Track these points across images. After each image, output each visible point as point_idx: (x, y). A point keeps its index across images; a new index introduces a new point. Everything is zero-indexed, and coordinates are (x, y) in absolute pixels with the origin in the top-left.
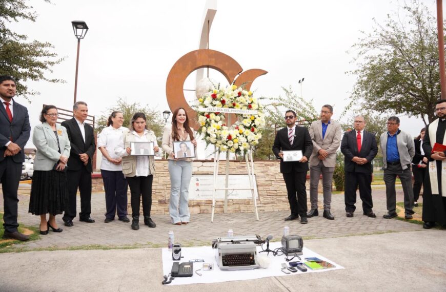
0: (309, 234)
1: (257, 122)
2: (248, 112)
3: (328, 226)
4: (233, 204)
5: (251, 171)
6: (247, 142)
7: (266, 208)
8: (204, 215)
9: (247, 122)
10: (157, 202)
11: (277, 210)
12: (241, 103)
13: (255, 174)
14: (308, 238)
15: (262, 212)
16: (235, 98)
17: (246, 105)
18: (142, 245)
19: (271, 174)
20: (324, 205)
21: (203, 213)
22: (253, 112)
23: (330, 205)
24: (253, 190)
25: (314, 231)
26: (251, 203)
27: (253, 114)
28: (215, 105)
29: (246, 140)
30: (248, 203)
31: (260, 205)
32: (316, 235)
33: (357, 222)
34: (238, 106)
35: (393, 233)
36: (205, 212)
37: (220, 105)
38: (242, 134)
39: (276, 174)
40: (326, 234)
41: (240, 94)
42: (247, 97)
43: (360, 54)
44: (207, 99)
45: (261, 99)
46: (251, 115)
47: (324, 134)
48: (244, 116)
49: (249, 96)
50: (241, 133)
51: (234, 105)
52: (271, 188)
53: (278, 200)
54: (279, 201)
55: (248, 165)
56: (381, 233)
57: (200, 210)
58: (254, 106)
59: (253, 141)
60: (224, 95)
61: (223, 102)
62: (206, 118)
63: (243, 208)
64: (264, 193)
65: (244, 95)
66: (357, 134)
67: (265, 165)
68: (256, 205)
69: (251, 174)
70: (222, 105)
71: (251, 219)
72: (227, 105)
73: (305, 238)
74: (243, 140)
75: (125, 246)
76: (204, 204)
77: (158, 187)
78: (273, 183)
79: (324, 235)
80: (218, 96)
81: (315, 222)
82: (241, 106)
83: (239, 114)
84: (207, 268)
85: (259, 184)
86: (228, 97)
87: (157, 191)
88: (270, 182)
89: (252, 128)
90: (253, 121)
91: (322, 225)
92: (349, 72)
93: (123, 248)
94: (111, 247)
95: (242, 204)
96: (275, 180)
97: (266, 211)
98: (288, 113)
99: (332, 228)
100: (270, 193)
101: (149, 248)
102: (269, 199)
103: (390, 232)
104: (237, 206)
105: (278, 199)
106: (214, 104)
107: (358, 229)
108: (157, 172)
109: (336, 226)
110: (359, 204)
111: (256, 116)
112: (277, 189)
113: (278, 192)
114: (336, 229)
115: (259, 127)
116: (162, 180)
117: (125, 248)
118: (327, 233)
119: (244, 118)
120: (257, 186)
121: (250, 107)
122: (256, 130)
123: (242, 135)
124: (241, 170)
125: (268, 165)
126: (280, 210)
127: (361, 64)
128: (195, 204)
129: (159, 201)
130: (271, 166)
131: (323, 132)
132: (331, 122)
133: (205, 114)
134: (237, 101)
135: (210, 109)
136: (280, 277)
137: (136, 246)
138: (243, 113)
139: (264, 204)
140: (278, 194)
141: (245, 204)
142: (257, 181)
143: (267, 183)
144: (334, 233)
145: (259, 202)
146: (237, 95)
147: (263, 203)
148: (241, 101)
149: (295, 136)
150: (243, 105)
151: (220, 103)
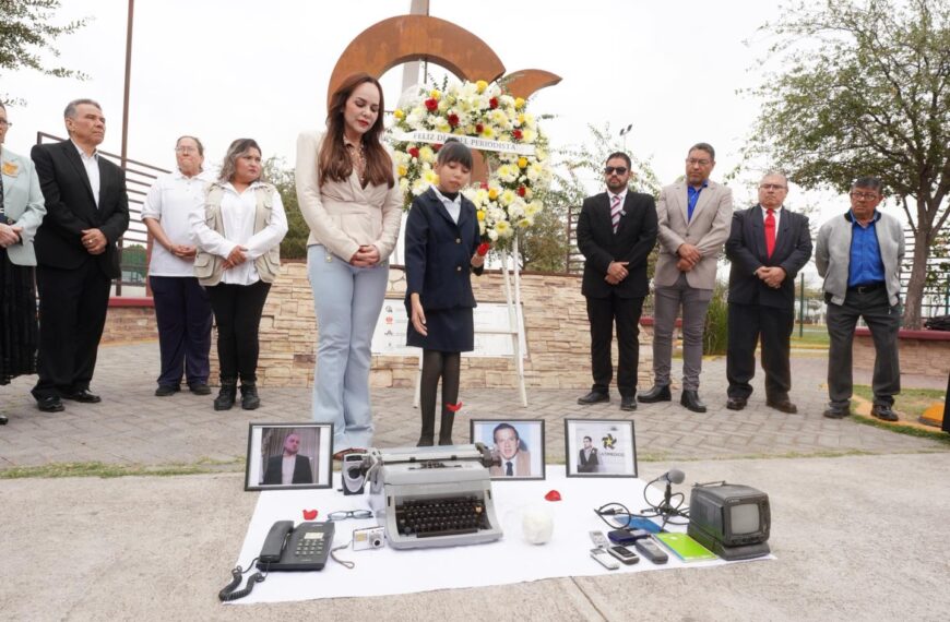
0: (651, 446)
1: (532, 174)
2: (514, 147)
3: (696, 428)
4: (470, 368)
5: (514, 296)
6: (507, 219)
7: (544, 380)
8: (400, 392)
9: (509, 173)
10: (292, 357)
11: (570, 386)
12: (498, 125)
13: (522, 303)
14: (650, 457)
15: (535, 389)
16: (483, 111)
17: (508, 132)
18: (219, 464)
19: (560, 304)
20: (685, 378)
21: (399, 386)
22: (525, 149)
23: (697, 377)
24: (515, 335)
25: (664, 441)
26: (510, 367)
27: (524, 153)
28: (433, 127)
29: (504, 216)
30: (504, 368)
31: (530, 373)
32: (669, 450)
33: (763, 424)
34: (488, 133)
35: (865, 457)
36: (404, 383)
37: (444, 128)
38: (497, 199)
39: (571, 304)
40: (695, 450)
41: (494, 103)
42: (511, 111)
43: (774, 49)
44: (414, 111)
45: (545, 117)
46: (519, 156)
47: (691, 209)
48: (502, 158)
49: (517, 110)
50: (494, 197)
51: (480, 129)
52: (557, 335)
53: (571, 364)
54: (574, 366)
55: (508, 283)
56: (835, 455)
57: (393, 380)
58: (529, 135)
59: (520, 217)
60: (454, 103)
61: (453, 121)
62: (410, 155)
63: (491, 377)
64: (541, 346)
65: (504, 107)
66: (765, 216)
67: (546, 284)
68: (522, 372)
69: (514, 303)
70: (450, 129)
71: (510, 403)
72: (461, 129)
73: (643, 457)
74: (498, 214)
75: (168, 468)
76: (401, 366)
77: (296, 324)
78: (563, 325)
79: (690, 452)
80: (441, 106)
81: (662, 417)
82: (495, 132)
83: (490, 153)
84: (366, 544)
85: (530, 325)
86: (465, 110)
87: (292, 332)
88: (556, 323)
89: (519, 187)
90: (523, 171)
91: (681, 427)
92: (744, 90)
93: (158, 473)
94: (128, 470)
95: (490, 368)
96: (566, 317)
97: (544, 386)
98: (613, 160)
99: (707, 436)
100: (554, 346)
101: (234, 471)
102: (553, 361)
103: (858, 453)
104: (479, 373)
105: (571, 360)
106: (431, 123)
107: (772, 442)
108: (295, 290)
109: (714, 431)
110: (758, 381)
111: (531, 159)
112: (570, 339)
113: (573, 344)
114: (716, 438)
115: (537, 187)
116: (306, 308)
117: (167, 473)
118: (697, 446)
119: (503, 162)
120: (527, 329)
121: (517, 135)
122: (528, 192)
123: (495, 203)
124: (491, 293)
125: (553, 284)
126: (576, 386)
127: (774, 74)
128: (381, 364)
129: (296, 356)
130: (559, 286)
131: (689, 206)
132: (710, 186)
133: (409, 147)
134: (488, 121)
135: (421, 134)
136: (587, 578)
137: (199, 468)
138: (502, 150)
139: (541, 371)
140: (574, 350)
141: (497, 368)
142: (525, 319)
143: (548, 324)
144: (714, 448)
145: (529, 366)
146: (488, 106)
147: (537, 368)
148: (497, 121)
149: (623, 213)
150: (501, 130)
151: (446, 122)
